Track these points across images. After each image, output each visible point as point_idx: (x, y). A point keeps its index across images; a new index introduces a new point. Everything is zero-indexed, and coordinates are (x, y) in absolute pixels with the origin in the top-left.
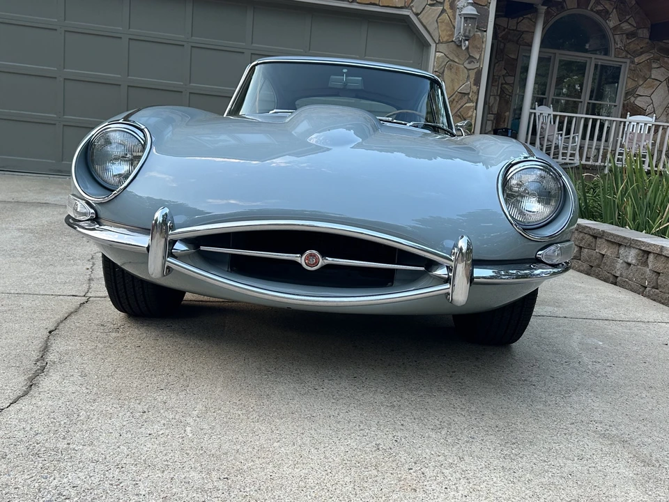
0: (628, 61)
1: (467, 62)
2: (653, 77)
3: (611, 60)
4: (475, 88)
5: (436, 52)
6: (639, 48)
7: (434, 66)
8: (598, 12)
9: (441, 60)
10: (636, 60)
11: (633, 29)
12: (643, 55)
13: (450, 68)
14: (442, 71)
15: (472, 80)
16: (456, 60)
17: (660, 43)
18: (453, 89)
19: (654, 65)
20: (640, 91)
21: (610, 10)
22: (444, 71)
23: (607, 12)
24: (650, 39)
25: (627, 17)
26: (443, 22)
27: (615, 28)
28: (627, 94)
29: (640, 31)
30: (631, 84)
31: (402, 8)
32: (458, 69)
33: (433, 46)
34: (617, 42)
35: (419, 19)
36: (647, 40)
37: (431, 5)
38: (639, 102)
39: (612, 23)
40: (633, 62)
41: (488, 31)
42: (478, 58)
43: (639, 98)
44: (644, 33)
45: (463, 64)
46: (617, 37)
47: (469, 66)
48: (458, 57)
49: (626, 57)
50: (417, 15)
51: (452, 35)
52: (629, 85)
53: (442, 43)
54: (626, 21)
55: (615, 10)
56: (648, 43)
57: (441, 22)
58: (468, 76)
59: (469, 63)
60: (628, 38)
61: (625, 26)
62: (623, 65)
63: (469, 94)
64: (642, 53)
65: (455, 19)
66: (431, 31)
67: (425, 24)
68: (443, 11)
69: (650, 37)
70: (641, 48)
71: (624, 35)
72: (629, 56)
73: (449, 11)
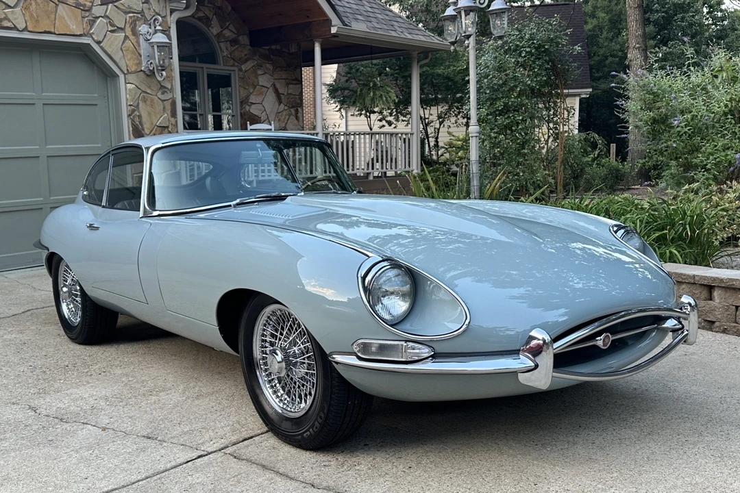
0: (236, 69)
1: (160, 93)
2: (260, 84)
3: (219, 69)
4: (173, 120)
5: (126, 83)
6: (243, 55)
7: (127, 99)
8: (200, 19)
9: (134, 92)
10: (243, 67)
11: (235, 36)
12: (248, 63)
13: (145, 100)
14: (136, 104)
15: (169, 112)
16: (149, 91)
17: (261, 50)
18: (152, 124)
19: (260, 72)
20: (252, 99)
21: (210, 17)
22: (138, 103)
23: (208, 18)
24: (251, 45)
25: (227, 24)
26: (128, 50)
27: (219, 35)
28: (242, 103)
29: (240, 38)
30: (243, 93)
31: (80, 35)
32: (152, 100)
33: (122, 77)
34: (223, 50)
35: (102, 48)
36: (249, 47)
37: (112, 31)
38: (254, 110)
39: (215, 30)
40: (240, 70)
41: (174, 58)
42: (170, 87)
43: (253, 106)
44: (245, 40)
45: (156, 95)
46: (222, 44)
47: (163, 97)
48: (150, 87)
49: (233, 65)
50: (99, 43)
51: (140, 63)
52: (242, 93)
53: (130, 73)
54: (227, 28)
55: (214, 17)
56: (249, 50)
57: (126, 50)
58: (164, 108)
59: (163, 93)
60: (231, 45)
61: (227, 33)
62: (232, 73)
63: (168, 127)
64: (247, 60)
65: (139, 46)
66: (117, 60)
67: (110, 53)
68: (126, 37)
69: (250, 43)
70: (245, 55)
71: (228, 43)
72: (236, 64)
73: (132, 37)
